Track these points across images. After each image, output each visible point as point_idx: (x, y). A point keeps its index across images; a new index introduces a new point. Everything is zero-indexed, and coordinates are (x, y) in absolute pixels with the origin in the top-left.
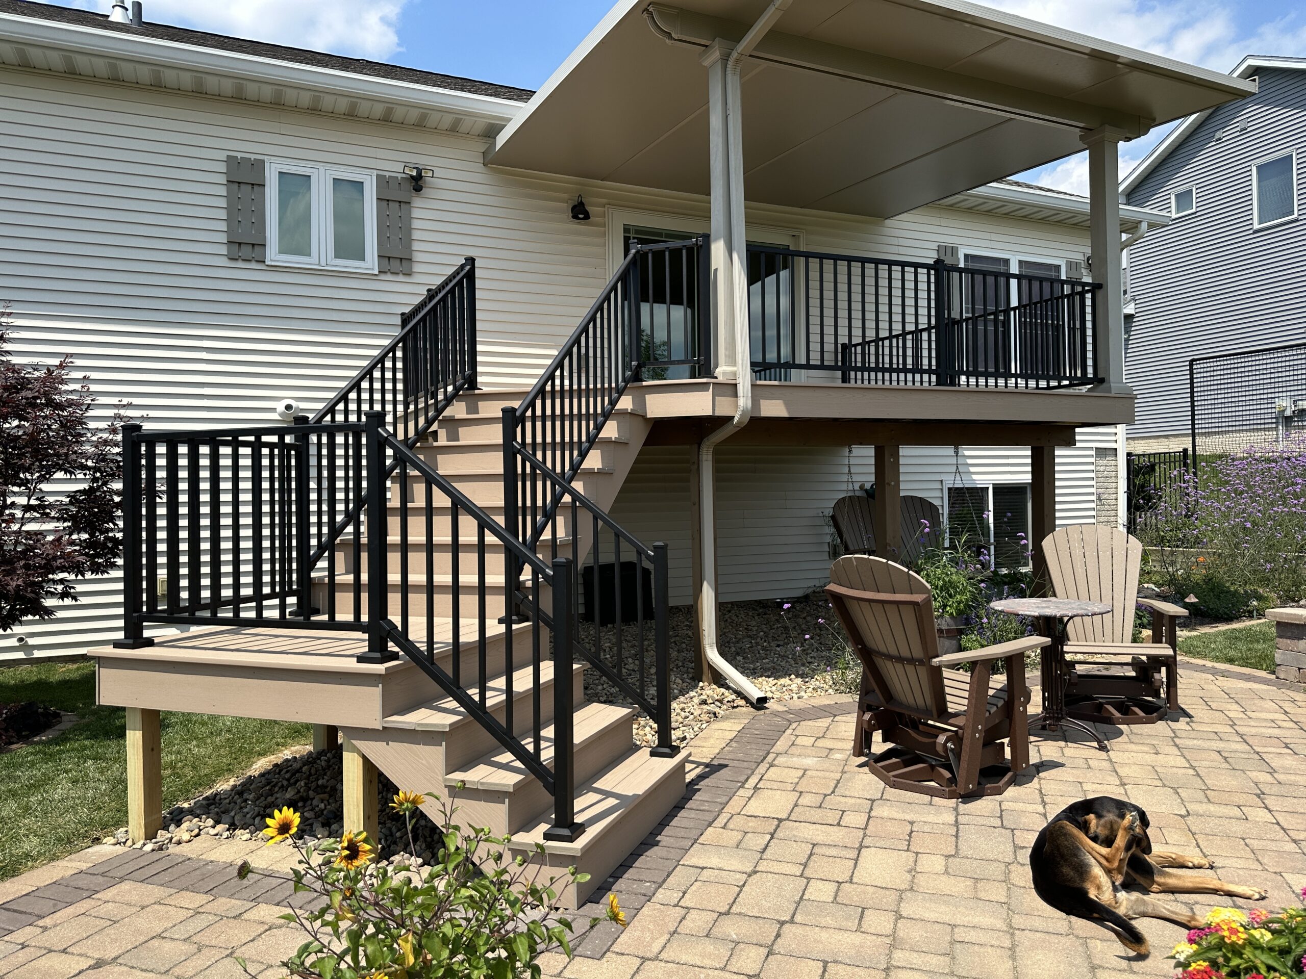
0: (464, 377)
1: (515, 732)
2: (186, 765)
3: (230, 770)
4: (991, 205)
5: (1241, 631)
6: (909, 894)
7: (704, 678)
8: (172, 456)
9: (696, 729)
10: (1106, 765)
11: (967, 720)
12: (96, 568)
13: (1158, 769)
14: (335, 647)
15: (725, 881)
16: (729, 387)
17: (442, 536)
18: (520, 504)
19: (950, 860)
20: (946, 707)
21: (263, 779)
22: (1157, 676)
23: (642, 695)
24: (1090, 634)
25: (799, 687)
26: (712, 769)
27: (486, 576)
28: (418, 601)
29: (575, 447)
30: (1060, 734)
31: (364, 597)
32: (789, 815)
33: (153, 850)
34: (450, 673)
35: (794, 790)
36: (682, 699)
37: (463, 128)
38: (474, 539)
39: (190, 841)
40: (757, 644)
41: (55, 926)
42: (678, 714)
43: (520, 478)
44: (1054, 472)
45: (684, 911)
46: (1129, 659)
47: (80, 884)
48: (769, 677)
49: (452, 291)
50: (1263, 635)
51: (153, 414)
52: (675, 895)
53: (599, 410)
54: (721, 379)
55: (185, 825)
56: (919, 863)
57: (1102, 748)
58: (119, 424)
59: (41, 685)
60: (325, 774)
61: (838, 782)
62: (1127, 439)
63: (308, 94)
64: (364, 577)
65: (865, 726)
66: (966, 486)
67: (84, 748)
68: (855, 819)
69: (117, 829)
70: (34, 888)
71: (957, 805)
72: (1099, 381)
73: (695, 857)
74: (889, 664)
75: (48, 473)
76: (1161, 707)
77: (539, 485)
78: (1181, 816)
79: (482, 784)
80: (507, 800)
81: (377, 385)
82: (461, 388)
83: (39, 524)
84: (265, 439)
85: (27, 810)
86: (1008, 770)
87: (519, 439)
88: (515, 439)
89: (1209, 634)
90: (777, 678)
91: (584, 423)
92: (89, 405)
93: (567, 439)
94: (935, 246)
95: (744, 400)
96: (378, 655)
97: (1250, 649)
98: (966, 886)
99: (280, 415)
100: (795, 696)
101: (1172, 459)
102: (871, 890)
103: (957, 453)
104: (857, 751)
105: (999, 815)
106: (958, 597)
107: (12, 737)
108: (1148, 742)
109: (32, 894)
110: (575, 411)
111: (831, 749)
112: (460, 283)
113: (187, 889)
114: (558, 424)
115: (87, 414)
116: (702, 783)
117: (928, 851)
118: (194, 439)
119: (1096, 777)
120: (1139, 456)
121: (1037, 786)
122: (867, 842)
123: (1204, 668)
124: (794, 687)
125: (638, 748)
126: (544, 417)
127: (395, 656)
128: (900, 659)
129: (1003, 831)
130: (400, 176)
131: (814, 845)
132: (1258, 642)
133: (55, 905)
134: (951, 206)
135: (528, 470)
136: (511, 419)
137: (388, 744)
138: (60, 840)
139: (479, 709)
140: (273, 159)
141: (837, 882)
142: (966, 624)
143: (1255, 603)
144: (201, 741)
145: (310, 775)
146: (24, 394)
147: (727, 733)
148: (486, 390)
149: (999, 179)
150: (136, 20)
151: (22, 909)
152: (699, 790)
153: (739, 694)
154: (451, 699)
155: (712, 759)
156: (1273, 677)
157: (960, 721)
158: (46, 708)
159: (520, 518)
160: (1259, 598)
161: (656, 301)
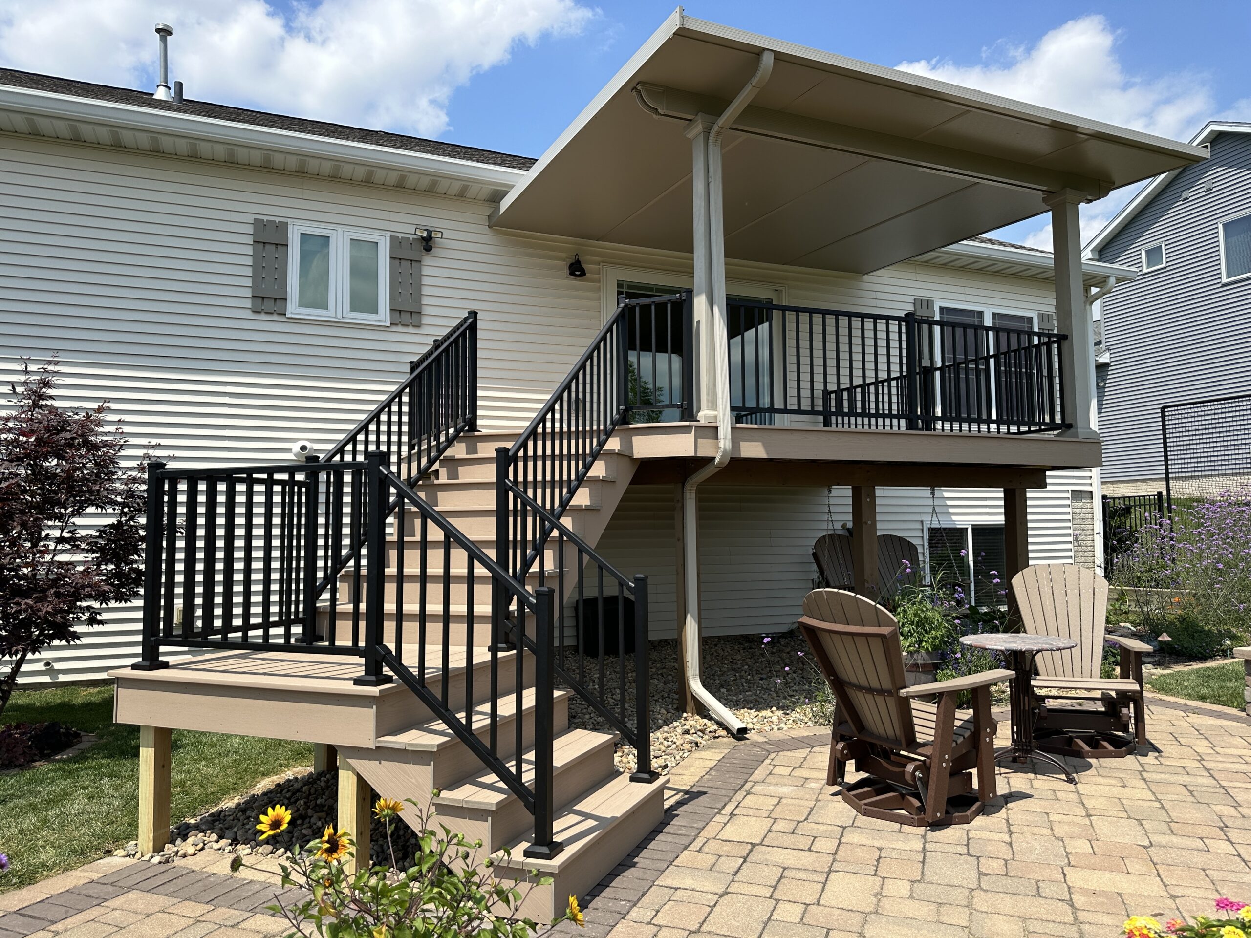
0: (464, 421)
1: (500, 754)
2: (195, 783)
3: (235, 789)
4: (964, 261)
5: (1213, 669)
6: (873, 917)
7: (688, 709)
8: (192, 493)
9: (678, 757)
10: (1074, 797)
11: (934, 750)
12: (119, 598)
13: (1125, 802)
14: (335, 671)
15: (697, 901)
16: (711, 430)
17: (435, 568)
18: (511, 538)
19: (916, 885)
20: (914, 738)
21: (266, 797)
22: (1124, 711)
23: (623, 723)
24: (1059, 669)
25: (780, 719)
26: (691, 795)
27: (475, 606)
28: (411, 629)
29: (565, 485)
30: (1030, 766)
31: (362, 625)
32: (763, 840)
33: (160, 863)
34: (439, 696)
35: (768, 817)
36: (666, 728)
37: (471, 193)
38: (464, 571)
39: (194, 855)
40: (741, 677)
41: (66, 931)
42: (661, 743)
43: (511, 514)
44: (1026, 514)
45: (656, 929)
46: (1098, 695)
47: (91, 893)
48: (751, 709)
49: (456, 341)
50: (1236, 673)
51: (178, 453)
52: (649, 913)
53: (588, 451)
54: (703, 422)
55: (191, 840)
56: (885, 887)
57: (1071, 781)
58: (146, 463)
59: (66, 708)
60: (324, 794)
61: (812, 810)
62: (1102, 483)
63: (330, 163)
64: (363, 607)
65: (838, 755)
66: (943, 526)
67: (101, 766)
68: (826, 845)
69: (127, 842)
70: (48, 896)
71: (926, 833)
72: (1067, 426)
73: (667, 879)
74: (860, 695)
75: (81, 507)
76: (1130, 742)
77: (530, 520)
78: (1144, 847)
79: (467, 802)
80: (490, 818)
81: (384, 428)
82: (462, 430)
83: (70, 556)
84: (277, 476)
85: (46, 823)
86: (976, 800)
87: (511, 477)
88: (507, 477)
89: (1183, 672)
90: (758, 710)
91: (573, 463)
92: (121, 446)
93: (557, 478)
94: (911, 299)
95: (725, 442)
96: (373, 678)
97: (1222, 687)
98: (930, 910)
99: (295, 455)
100: (776, 728)
101: (1147, 502)
102: (837, 912)
103: (933, 494)
104: (831, 780)
105: (965, 843)
106: (933, 632)
107: (35, 755)
108: (1116, 775)
109: (47, 901)
110: (565, 452)
111: (807, 779)
112: (463, 334)
113: (189, 899)
114: (548, 463)
115: (119, 454)
116: (681, 809)
117: (894, 876)
118: (212, 477)
119: (1063, 808)
120: (1114, 499)
121: (1005, 816)
122: (836, 866)
123: (1176, 705)
124: (775, 719)
125: (618, 774)
126: (535, 457)
127: (389, 680)
128: (870, 690)
129: (969, 858)
130: (411, 237)
131: (785, 869)
132: (1231, 680)
133: (66, 912)
134: (926, 262)
135: (519, 507)
136: (504, 459)
137: (380, 763)
138: (74, 851)
139: (465, 731)
140: (296, 222)
141: (805, 904)
142: (941, 659)
143: (1228, 642)
144: (210, 762)
145: (310, 794)
146: (63, 435)
147: (708, 762)
148: (485, 432)
149: (972, 236)
150: (178, 97)
151: (36, 915)
152: (677, 815)
153: (721, 725)
154: (441, 721)
155: (692, 787)
156: (1244, 714)
157: (928, 751)
158: (67, 729)
159: (511, 551)
160: (1233, 637)
161: (643, 349)
